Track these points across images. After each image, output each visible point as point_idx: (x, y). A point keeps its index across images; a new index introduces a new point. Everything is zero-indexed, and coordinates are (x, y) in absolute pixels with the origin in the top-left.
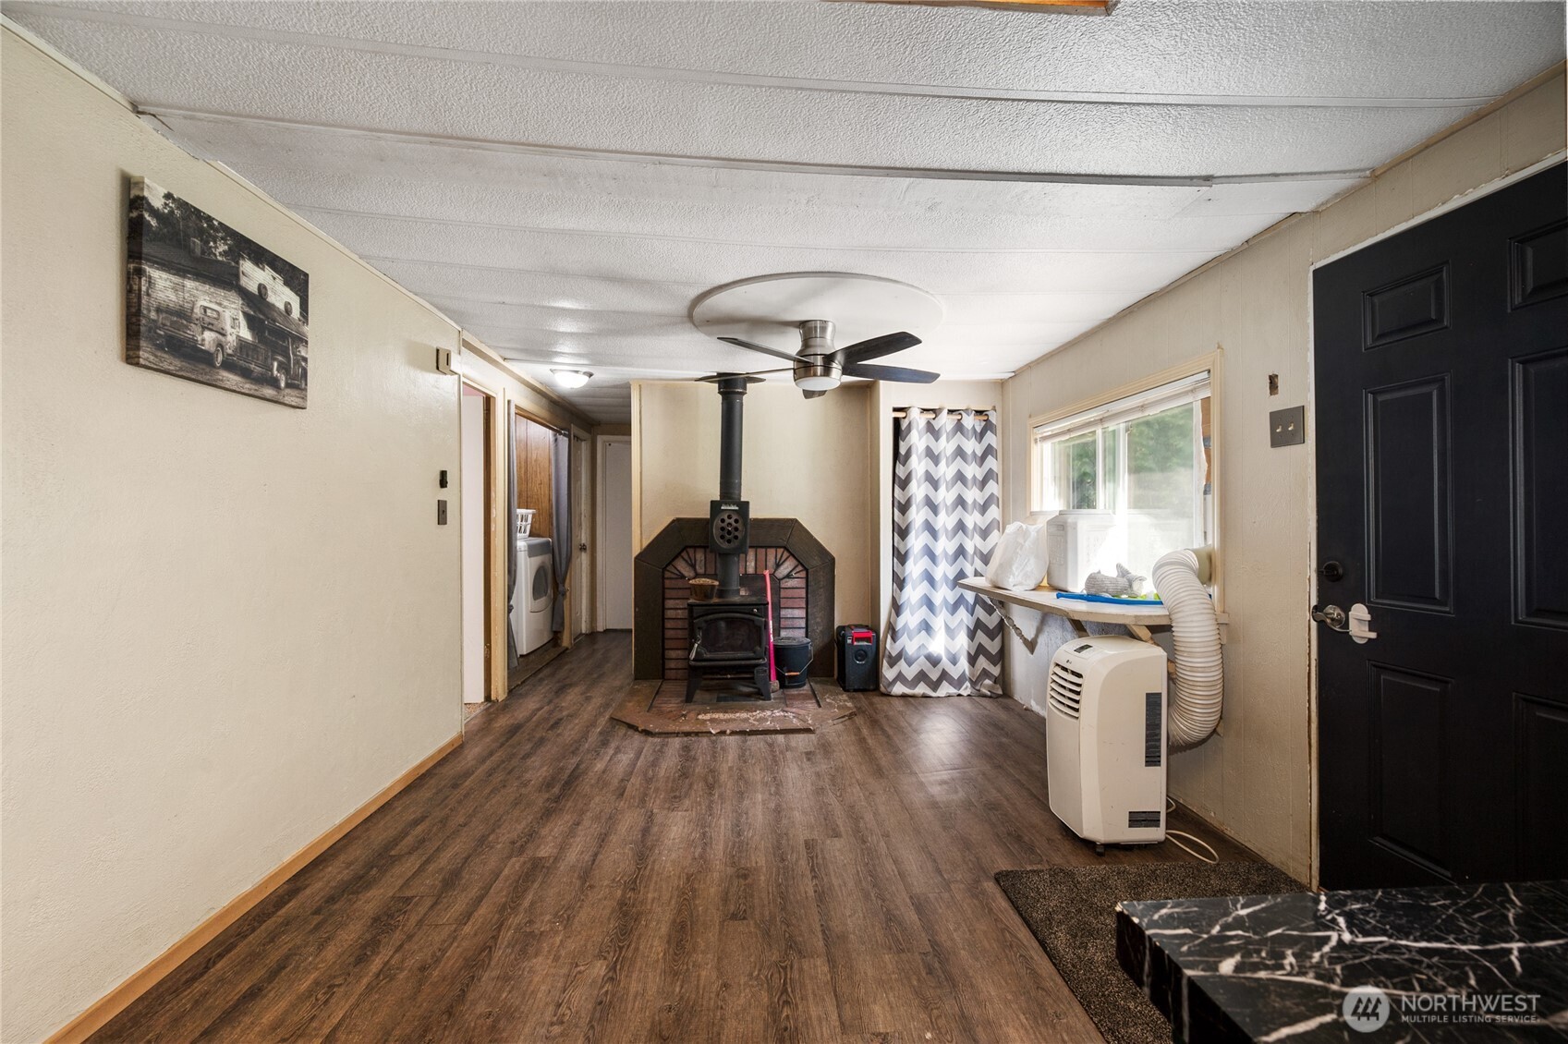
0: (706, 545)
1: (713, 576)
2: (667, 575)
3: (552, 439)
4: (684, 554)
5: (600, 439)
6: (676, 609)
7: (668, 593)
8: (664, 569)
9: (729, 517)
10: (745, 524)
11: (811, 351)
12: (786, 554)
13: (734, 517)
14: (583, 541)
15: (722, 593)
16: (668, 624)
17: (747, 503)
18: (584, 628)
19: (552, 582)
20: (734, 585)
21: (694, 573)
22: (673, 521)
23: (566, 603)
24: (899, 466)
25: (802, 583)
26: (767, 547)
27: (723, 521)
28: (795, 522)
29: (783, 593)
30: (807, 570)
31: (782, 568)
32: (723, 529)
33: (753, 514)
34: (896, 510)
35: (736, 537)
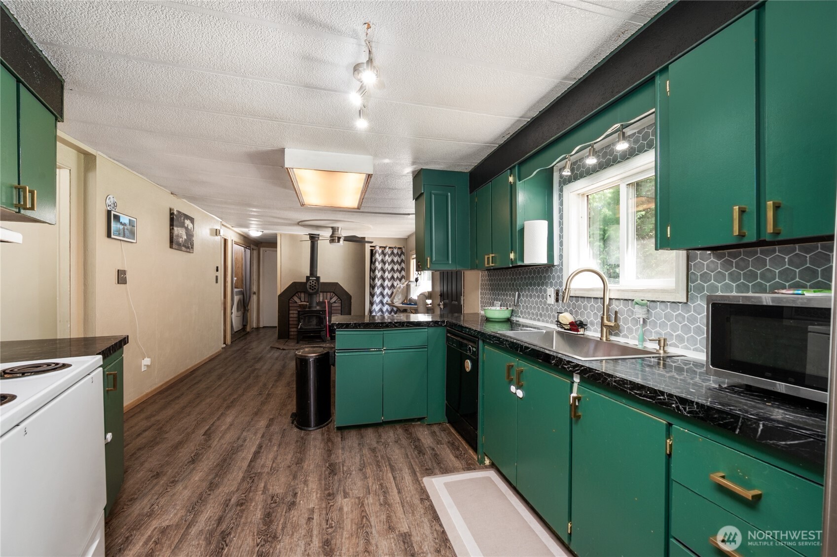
0: (305, 291)
1: (307, 302)
2: (290, 302)
3: (243, 250)
4: (297, 295)
5: (262, 249)
6: (293, 314)
7: (291, 308)
8: (289, 300)
9: (313, 282)
10: (318, 284)
11: (334, 235)
12: (334, 295)
13: (315, 282)
14: (254, 291)
15: (310, 307)
16: (291, 319)
17: (319, 277)
18: (255, 326)
19: (244, 306)
20: (314, 305)
21: (300, 300)
22: (293, 283)
23: (248, 314)
24: (372, 265)
25: (340, 305)
26: (327, 292)
27: (310, 283)
28: (337, 283)
29: (333, 308)
30: (341, 300)
31: (332, 299)
32: (310, 286)
33: (322, 280)
34: (371, 280)
35: (315, 288)
